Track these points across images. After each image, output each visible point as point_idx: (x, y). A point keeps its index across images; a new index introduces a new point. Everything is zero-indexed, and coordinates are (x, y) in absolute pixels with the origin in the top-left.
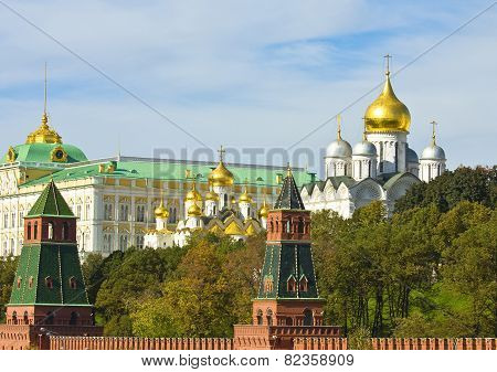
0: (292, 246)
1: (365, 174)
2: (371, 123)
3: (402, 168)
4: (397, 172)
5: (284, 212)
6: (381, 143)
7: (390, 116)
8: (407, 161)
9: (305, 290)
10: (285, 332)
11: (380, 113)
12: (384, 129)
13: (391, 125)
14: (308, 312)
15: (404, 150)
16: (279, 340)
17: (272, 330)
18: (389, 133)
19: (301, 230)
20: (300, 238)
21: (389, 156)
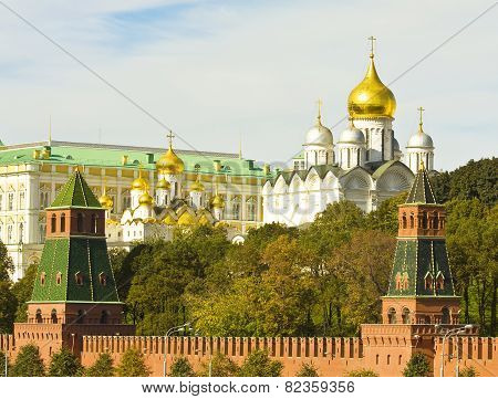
0: (427, 242)
1: (354, 163)
2: (355, 109)
3: (388, 156)
4: (384, 162)
5: (420, 207)
6: (367, 130)
7: (377, 102)
8: (393, 150)
9: (442, 287)
10: (427, 331)
11: (364, 98)
12: (370, 116)
13: (377, 111)
14: (445, 311)
15: (390, 137)
16: (421, 339)
17: (414, 328)
18: (375, 119)
19: (436, 226)
20: (435, 233)
21: (375, 143)
